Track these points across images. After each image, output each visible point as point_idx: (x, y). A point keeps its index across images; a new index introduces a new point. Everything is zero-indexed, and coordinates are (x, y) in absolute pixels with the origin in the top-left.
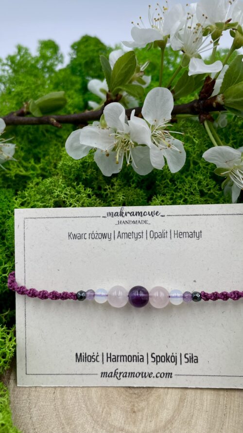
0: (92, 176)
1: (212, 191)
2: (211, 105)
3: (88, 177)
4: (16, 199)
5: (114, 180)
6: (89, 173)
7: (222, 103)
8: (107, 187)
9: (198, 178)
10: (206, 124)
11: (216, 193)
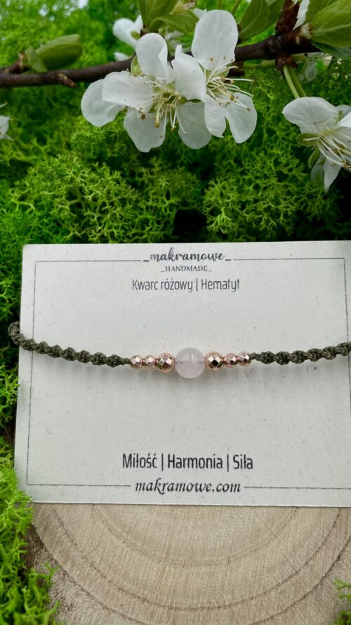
0: (121, 153)
1: (294, 172)
2: (293, 40)
3: (116, 155)
4: (13, 192)
5: (153, 160)
6: (116, 150)
7: (309, 36)
8: (144, 170)
9: (274, 154)
10: (286, 71)
11: (299, 175)
